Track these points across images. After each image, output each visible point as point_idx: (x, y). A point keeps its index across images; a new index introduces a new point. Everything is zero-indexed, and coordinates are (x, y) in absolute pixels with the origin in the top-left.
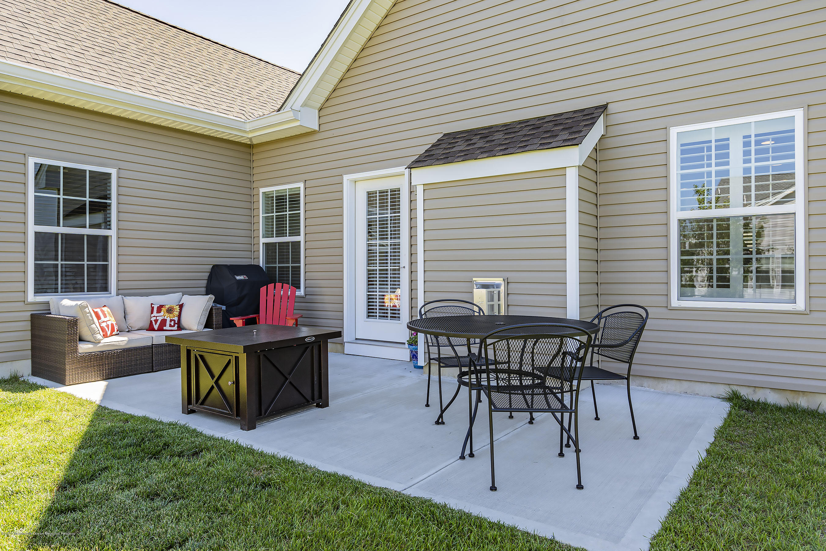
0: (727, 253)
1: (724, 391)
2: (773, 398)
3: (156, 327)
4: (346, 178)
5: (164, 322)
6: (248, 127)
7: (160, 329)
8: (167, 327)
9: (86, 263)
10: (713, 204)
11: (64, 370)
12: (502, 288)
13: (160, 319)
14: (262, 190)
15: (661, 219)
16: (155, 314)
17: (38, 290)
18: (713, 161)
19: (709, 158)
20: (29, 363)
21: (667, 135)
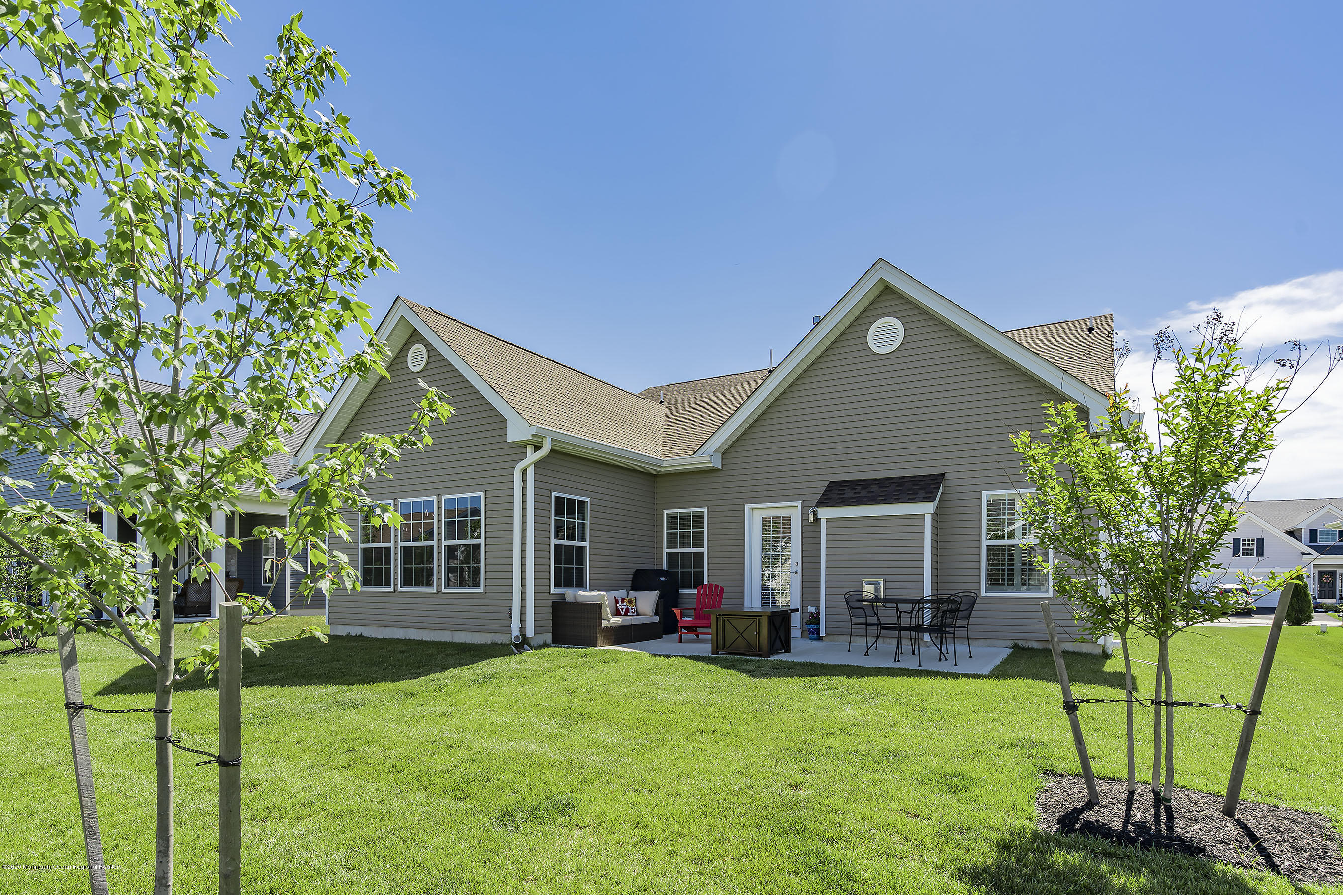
0: (1013, 565)
1: (1010, 643)
2: (1036, 645)
3: (623, 613)
4: (747, 507)
5: (627, 610)
6: (664, 464)
7: (626, 614)
8: (630, 613)
9: (574, 566)
10: (1006, 537)
11: (596, 637)
12: (882, 585)
13: (625, 608)
14: (665, 511)
15: (976, 544)
16: (620, 603)
17: (557, 585)
18: (1007, 512)
19: (1004, 509)
20: (550, 635)
21: (981, 495)
